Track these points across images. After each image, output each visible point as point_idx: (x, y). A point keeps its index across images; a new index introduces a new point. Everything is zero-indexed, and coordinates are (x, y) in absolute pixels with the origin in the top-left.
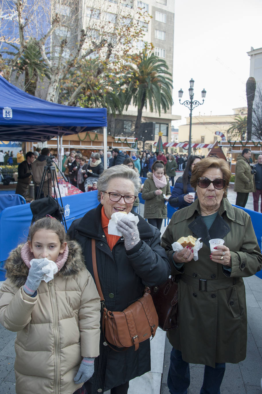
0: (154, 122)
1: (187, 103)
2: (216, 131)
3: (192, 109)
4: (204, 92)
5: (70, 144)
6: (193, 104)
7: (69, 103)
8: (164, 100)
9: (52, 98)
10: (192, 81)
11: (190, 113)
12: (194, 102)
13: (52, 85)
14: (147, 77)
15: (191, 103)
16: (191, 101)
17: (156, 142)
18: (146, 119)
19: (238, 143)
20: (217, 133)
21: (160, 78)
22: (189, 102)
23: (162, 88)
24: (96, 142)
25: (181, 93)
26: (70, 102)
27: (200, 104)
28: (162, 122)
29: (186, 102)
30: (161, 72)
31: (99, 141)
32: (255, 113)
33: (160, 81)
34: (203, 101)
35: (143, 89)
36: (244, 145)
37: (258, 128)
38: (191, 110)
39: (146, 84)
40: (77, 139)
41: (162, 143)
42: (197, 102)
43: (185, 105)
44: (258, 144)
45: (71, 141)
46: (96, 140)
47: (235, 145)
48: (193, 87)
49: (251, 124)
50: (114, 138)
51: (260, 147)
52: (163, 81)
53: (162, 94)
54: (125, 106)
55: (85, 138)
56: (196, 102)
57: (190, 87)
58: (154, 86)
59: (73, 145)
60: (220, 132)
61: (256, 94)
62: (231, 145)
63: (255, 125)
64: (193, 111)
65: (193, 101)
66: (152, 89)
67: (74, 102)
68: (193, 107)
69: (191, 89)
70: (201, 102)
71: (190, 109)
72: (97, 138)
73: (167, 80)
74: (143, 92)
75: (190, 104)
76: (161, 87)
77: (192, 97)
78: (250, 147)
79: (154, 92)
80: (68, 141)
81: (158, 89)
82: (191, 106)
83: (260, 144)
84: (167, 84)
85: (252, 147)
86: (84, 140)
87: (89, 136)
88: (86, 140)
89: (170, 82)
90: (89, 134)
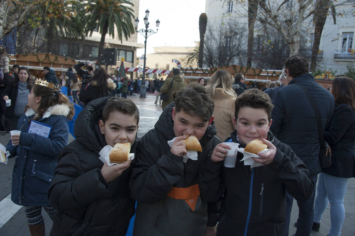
0: (116, 48)
1: (143, 31)
2: (173, 59)
3: (147, 36)
4: (158, 22)
5: (29, 65)
6: (148, 33)
7: (18, 22)
8: (126, 28)
9: (2, 17)
10: (147, 12)
11: (145, 40)
12: (149, 31)
13: (3, 4)
14: (109, 5)
15: (146, 31)
16: (147, 29)
17: (118, 66)
18: (112, 46)
19: (189, 70)
20: (174, 61)
21: (122, 8)
22: (144, 31)
23: (124, 17)
24: (56, 64)
25: (137, 22)
26: (20, 22)
27: (154, 33)
28: (128, 49)
29: (141, 30)
30: (124, 2)
31: (59, 63)
32: (205, 45)
33: (122, 11)
34: (157, 30)
35: (106, 17)
36: (194, 72)
37: (207, 57)
38: (146, 38)
39: (108, 12)
40: (36, 61)
41: (124, 68)
42: (152, 31)
43: (141, 33)
44: (206, 71)
45: (30, 62)
46: (56, 62)
47: (187, 72)
48: (148, 17)
49: (203, 54)
50: (74, 61)
51: (207, 73)
52: (125, 10)
53: (123, 23)
54: (89, 32)
55: (44, 60)
56: (150, 30)
57: (145, 17)
58: (115, 15)
59: (31, 66)
60: (176, 60)
61: (207, 27)
62: (183, 71)
63: (205, 54)
64: (147, 38)
65: (148, 29)
66: (113, 17)
67: (24, 21)
68: (148, 35)
69: (146, 19)
70: (155, 31)
71: (145, 36)
72: (57, 60)
73: (128, 10)
74: (105, 19)
75: (145, 33)
76: (123, 15)
77: (147, 26)
78: (199, 73)
79: (116, 20)
80: (27, 62)
81: (120, 17)
82: (146, 34)
83: (208, 71)
84: (129, 14)
85: (201, 73)
86: (44, 62)
87: (49, 58)
88: (45, 61)
89: (132, 12)
90: (48, 56)
